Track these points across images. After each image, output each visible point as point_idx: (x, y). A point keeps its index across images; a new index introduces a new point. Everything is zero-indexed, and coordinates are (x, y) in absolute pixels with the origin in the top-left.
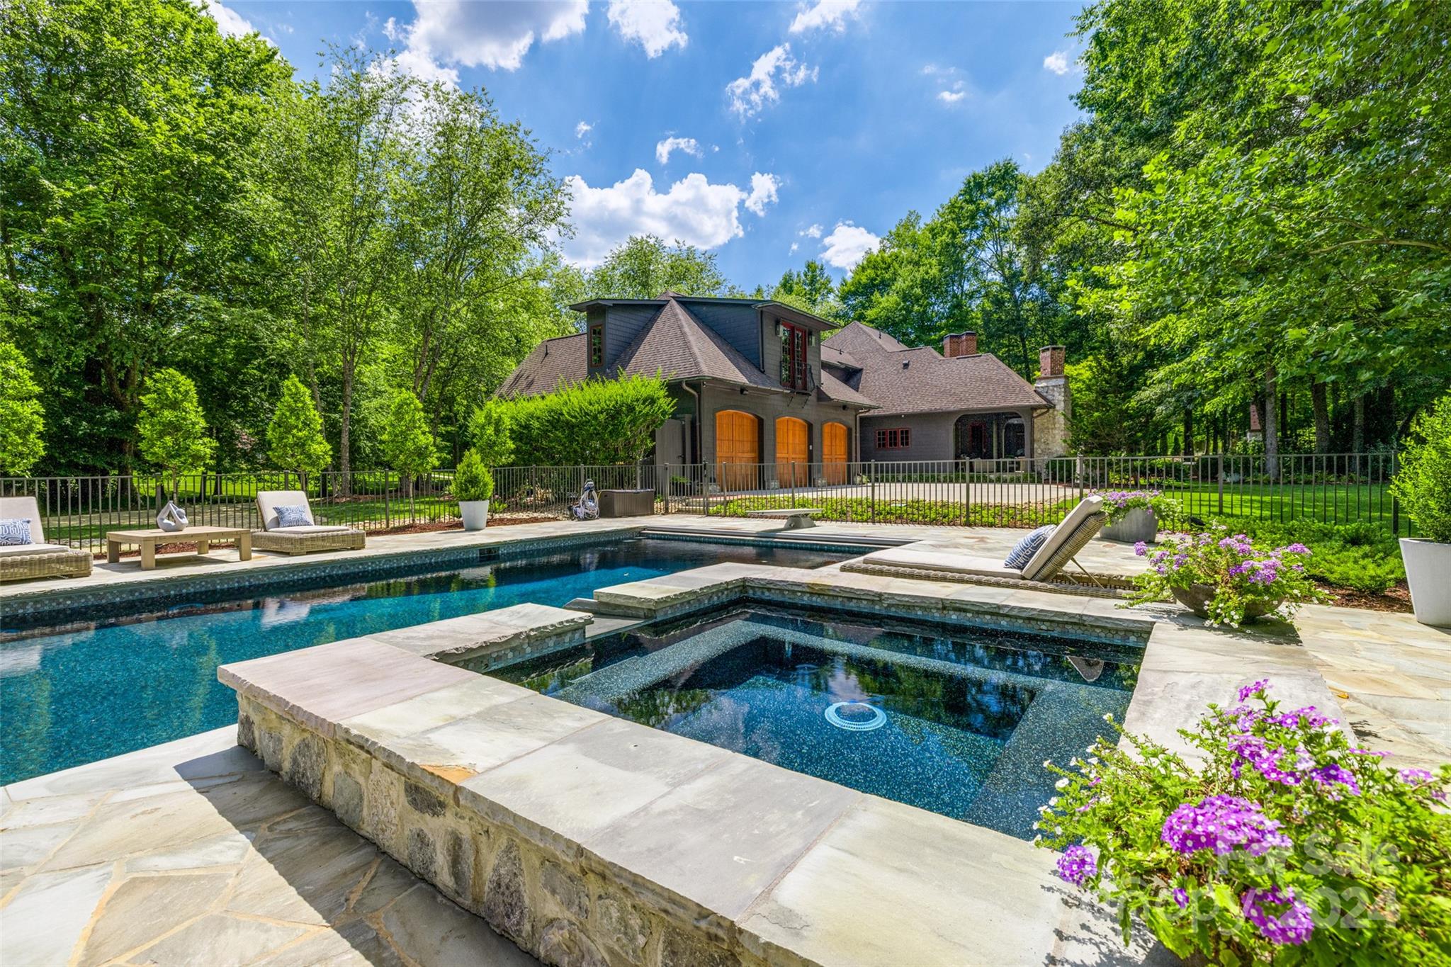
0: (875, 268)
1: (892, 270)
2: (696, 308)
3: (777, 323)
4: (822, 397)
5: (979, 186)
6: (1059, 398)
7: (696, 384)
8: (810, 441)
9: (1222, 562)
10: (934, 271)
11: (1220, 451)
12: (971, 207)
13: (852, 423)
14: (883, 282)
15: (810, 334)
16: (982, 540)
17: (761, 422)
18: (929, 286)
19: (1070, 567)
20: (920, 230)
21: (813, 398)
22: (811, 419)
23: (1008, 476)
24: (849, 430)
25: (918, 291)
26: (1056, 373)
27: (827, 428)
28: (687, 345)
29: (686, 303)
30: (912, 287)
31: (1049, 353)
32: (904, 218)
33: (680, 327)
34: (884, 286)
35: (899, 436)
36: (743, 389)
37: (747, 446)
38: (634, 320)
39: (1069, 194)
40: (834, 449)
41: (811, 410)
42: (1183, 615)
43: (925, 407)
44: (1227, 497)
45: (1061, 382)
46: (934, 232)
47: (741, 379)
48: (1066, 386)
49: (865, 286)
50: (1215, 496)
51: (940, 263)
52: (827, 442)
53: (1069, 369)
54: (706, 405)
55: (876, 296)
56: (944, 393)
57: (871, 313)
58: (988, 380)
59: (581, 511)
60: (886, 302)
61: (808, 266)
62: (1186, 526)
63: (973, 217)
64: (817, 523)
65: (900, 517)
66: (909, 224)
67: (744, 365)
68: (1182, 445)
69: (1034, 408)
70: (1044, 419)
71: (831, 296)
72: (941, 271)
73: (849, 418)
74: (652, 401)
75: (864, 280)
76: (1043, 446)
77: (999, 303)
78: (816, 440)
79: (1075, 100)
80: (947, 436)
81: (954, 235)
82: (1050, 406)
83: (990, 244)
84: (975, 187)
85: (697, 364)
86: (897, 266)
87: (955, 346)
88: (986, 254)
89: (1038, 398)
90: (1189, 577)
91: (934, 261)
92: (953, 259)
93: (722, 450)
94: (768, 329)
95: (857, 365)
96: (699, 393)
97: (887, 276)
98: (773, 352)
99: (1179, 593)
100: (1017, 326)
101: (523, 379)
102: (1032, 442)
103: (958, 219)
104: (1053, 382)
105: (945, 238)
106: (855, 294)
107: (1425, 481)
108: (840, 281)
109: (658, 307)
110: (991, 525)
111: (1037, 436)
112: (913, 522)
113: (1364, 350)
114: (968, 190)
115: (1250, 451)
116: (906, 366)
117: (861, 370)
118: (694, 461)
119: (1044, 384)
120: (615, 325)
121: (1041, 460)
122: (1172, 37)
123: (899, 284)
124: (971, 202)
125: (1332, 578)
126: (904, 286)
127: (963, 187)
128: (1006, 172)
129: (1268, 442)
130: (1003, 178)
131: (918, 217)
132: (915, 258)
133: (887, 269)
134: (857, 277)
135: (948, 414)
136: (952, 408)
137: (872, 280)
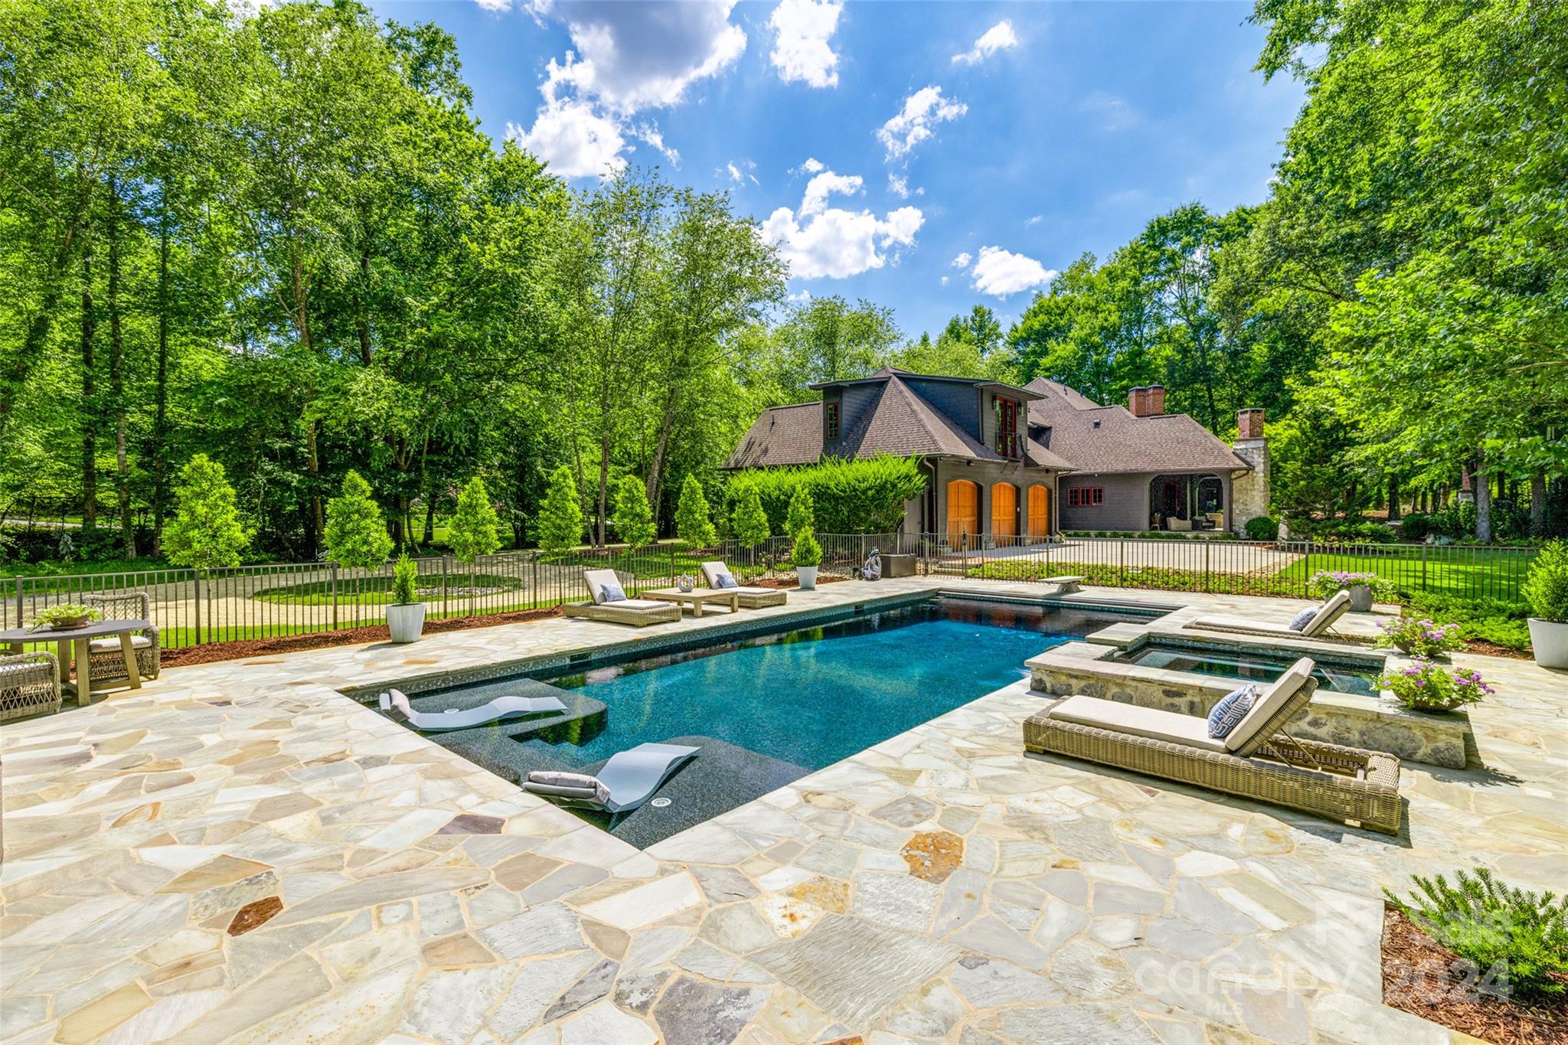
0: (1048, 313)
1: (1066, 317)
2: (915, 384)
3: (994, 398)
4: (1030, 463)
5: (1163, 231)
6: (1259, 461)
7: (933, 460)
8: (1018, 503)
9: (1418, 631)
10: (1114, 318)
11: (1429, 509)
12: (1156, 254)
13: (1052, 485)
14: (1057, 328)
15: (1020, 405)
16: (1233, 606)
17: (979, 490)
18: (1110, 333)
19: (1329, 630)
20: (1095, 272)
21: (1021, 464)
22: (1019, 483)
23: (1205, 535)
24: (1050, 491)
25: (1096, 339)
26: (1255, 435)
27: (1031, 490)
28: (920, 423)
29: (908, 380)
30: (1090, 335)
31: (1247, 416)
32: (1078, 259)
33: (909, 405)
34: (1061, 332)
35: (1092, 494)
36: (969, 462)
37: (969, 511)
38: (862, 396)
39: (1272, 264)
40: (1036, 512)
41: (1019, 475)
42: (1400, 654)
43: (1120, 467)
44: (1429, 566)
45: (1261, 444)
46: (1112, 276)
47: (969, 453)
48: (1266, 448)
49: (1037, 333)
50: (1419, 565)
51: (1119, 309)
52: (1031, 504)
53: (1268, 429)
54: (941, 477)
55: (1051, 344)
56: (1139, 453)
57: (1046, 361)
58: (1185, 442)
59: (868, 573)
60: (1062, 350)
61: (976, 311)
62: (1395, 597)
63: (1156, 262)
64: (1081, 587)
65: (1143, 583)
66: (1085, 266)
67: (967, 438)
68: (1386, 497)
69: (1233, 470)
70: (1243, 480)
71: (1000, 342)
72: (1120, 317)
73: (1050, 480)
74: (908, 478)
75: (1037, 326)
76: (1241, 507)
77: (1184, 351)
78: (1023, 502)
79: (1277, 169)
80: (1142, 497)
81: (1136, 282)
82: (1250, 468)
83: (1175, 287)
84: (1159, 232)
85: (934, 442)
86: (1073, 313)
87: (1141, 399)
88: (1170, 297)
89: (1238, 461)
90: (1403, 637)
91: (1113, 308)
92: (1133, 303)
93: (951, 517)
94: (987, 405)
95: (1045, 423)
96: (936, 466)
97: (1062, 322)
98: (991, 424)
99: (1397, 643)
100: (1203, 373)
101: (755, 447)
102: (1231, 502)
103: (1141, 265)
104: (1252, 445)
105: (1124, 284)
106: (1026, 341)
107: (1541, 588)
108: (1010, 326)
109: (881, 384)
110: (1228, 593)
111: (1235, 496)
112: (1158, 587)
113: (1551, 458)
114: (1151, 235)
115: (1461, 513)
116: (1097, 425)
117: (1049, 429)
118: (931, 530)
119: (1243, 446)
120: (849, 404)
121: (1240, 522)
122: (1381, 142)
123: (1075, 332)
124: (1155, 247)
125: (1492, 640)
126: (1082, 334)
127: (1145, 231)
128: (1193, 216)
129: (1480, 506)
130: (1190, 222)
131: (1094, 259)
132: (1092, 303)
133: (1061, 315)
134: (1029, 323)
135: (1144, 474)
136: (1148, 469)
137: (1046, 326)
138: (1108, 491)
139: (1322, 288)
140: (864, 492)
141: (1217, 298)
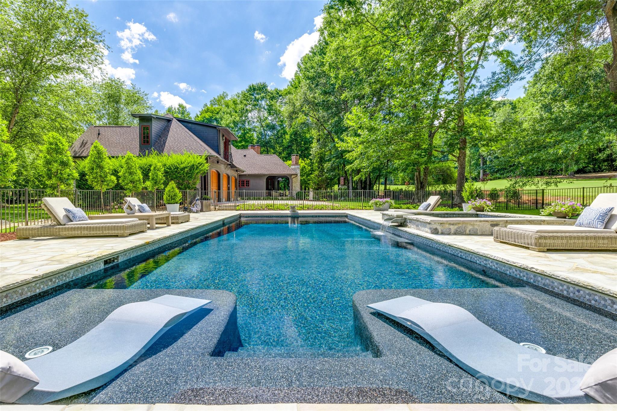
0: (211, 112)
3: (223, 135)
5: (255, 89)
6: (298, 173)
8: (228, 183)
13: (237, 177)
15: (230, 141)
17: (219, 175)
20: (228, 100)
24: (236, 180)
26: (297, 163)
27: (232, 178)
29: (179, 120)
31: (295, 156)
32: (221, 94)
33: (187, 132)
35: (245, 183)
36: (218, 161)
37: (216, 185)
38: (160, 125)
40: (233, 187)
41: (229, 171)
43: (256, 172)
46: (235, 103)
52: (232, 184)
58: (277, 164)
59: (194, 209)
66: (224, 97)
69: (292, 175)
70: (295, 179)
73: (236, 175)
75: (207, 117)
78: (230, 183)
80: (263, 183)
82: (296, 175)
84: (253, 89)
86: (222, 114)
89: (292, 172)
94: (221, 138)
97: (218, 117)
98: (222, 147)
102: (292, 187)
109: (169, 121)
111: (293, 184)
114: (250, 90)
116: (245, 156)
118: (205, 189)
119: (294, 167)
120: (155, 127)
121: (294, 194)
124: (252, 95)
127: (248, 88)
128: (264, 87)
130: (263, 89)
131: (227, 95)
133: (218, 113)
134: (203, 115)
135: (264, 175)
136: (266, 173)
137: (211, 117)
138: (252, 182)
139: (314, 117)
140: (182, 169)
141: (287, 114)
